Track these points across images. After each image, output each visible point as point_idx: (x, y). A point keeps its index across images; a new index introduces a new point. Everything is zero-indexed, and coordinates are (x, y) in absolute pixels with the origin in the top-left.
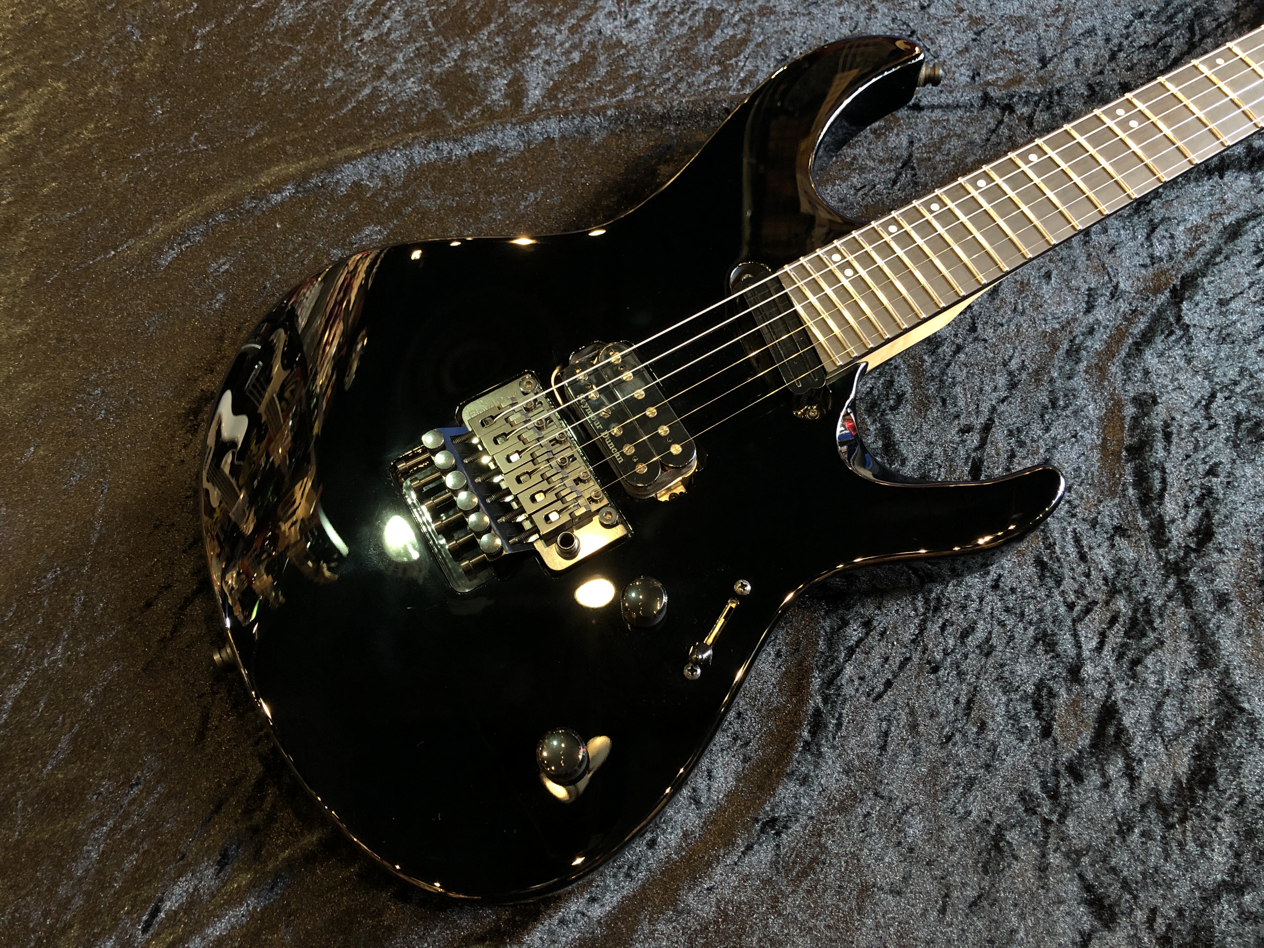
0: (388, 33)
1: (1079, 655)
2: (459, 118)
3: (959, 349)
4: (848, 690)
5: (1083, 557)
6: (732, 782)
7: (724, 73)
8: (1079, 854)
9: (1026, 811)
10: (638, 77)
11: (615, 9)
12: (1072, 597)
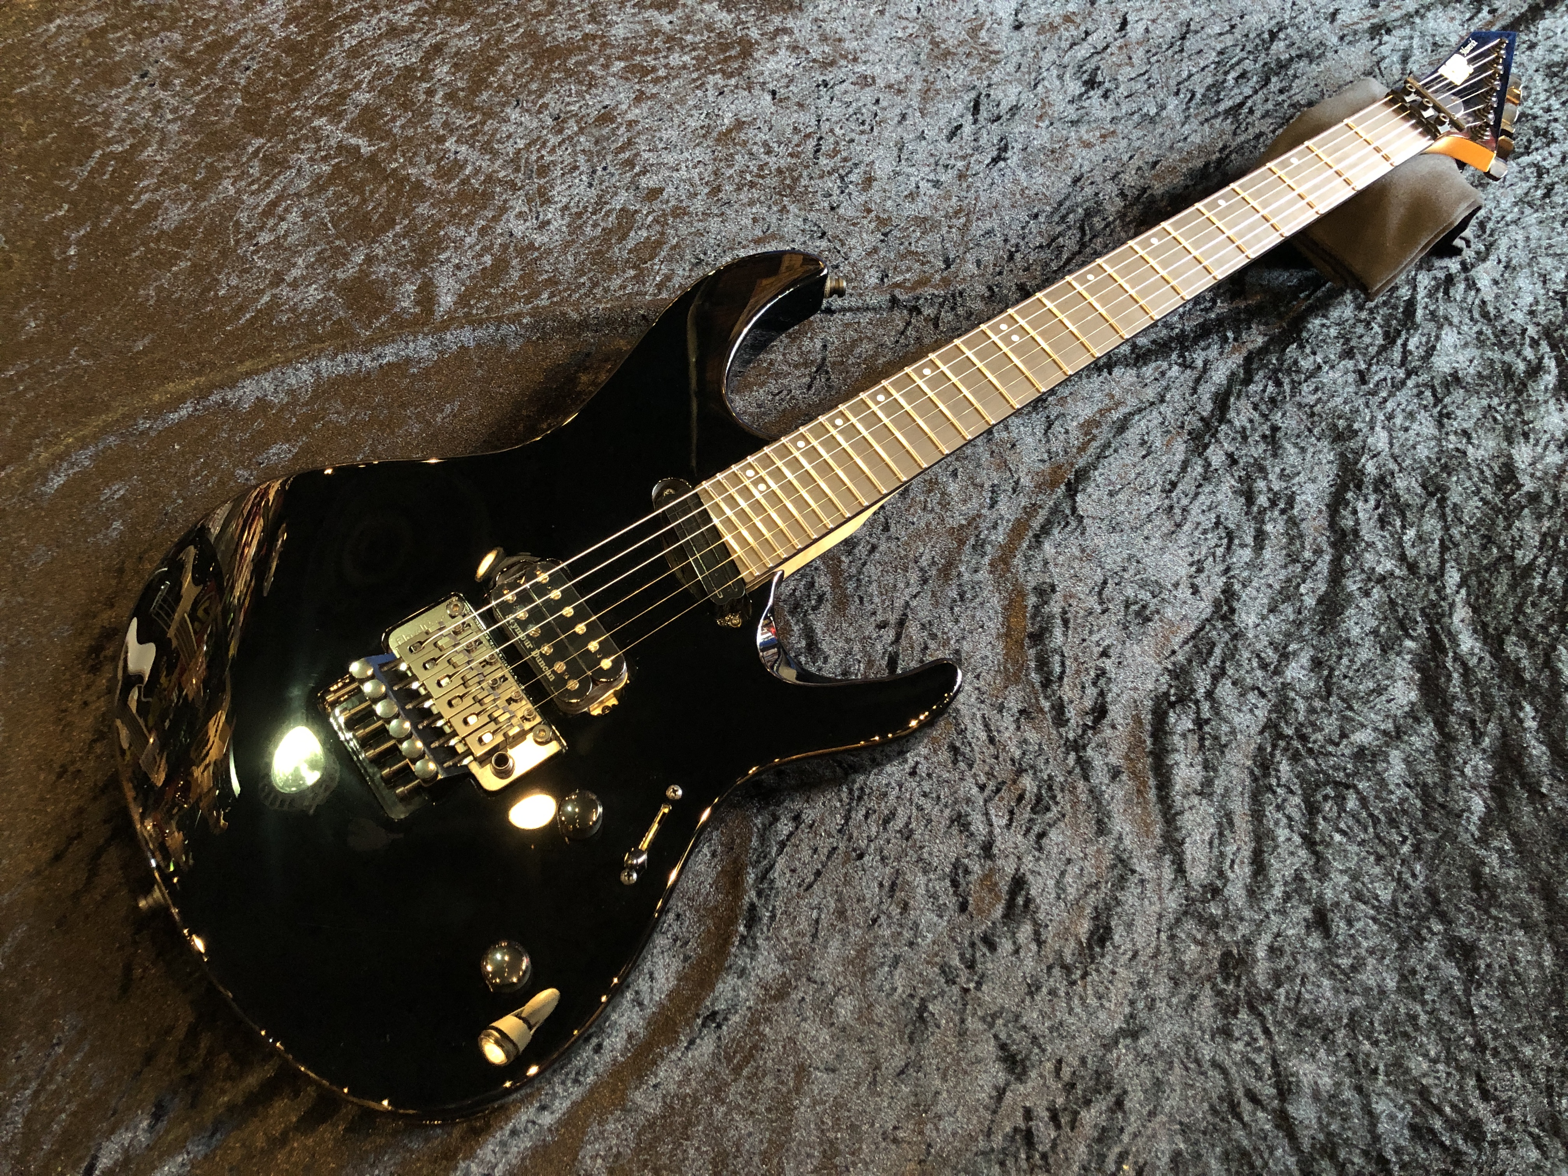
0: (285, 236)
1: (991, 833)
2: (369, 326)
3: (874, 548)
4: (780, 883)
5: (992, 740)
6: (673, 982)
7: (639, 279)
8: (994, 1016)
9: (947, 982)
10: (552, 282)
11: (525, 209)
12: (982, 779)
